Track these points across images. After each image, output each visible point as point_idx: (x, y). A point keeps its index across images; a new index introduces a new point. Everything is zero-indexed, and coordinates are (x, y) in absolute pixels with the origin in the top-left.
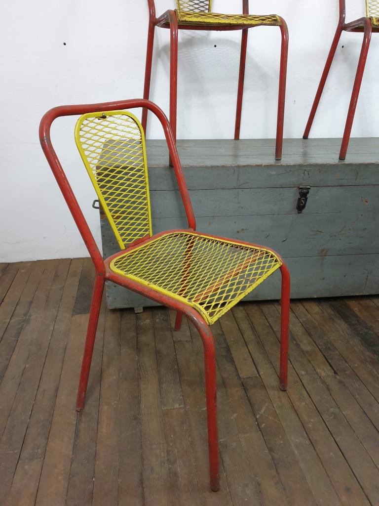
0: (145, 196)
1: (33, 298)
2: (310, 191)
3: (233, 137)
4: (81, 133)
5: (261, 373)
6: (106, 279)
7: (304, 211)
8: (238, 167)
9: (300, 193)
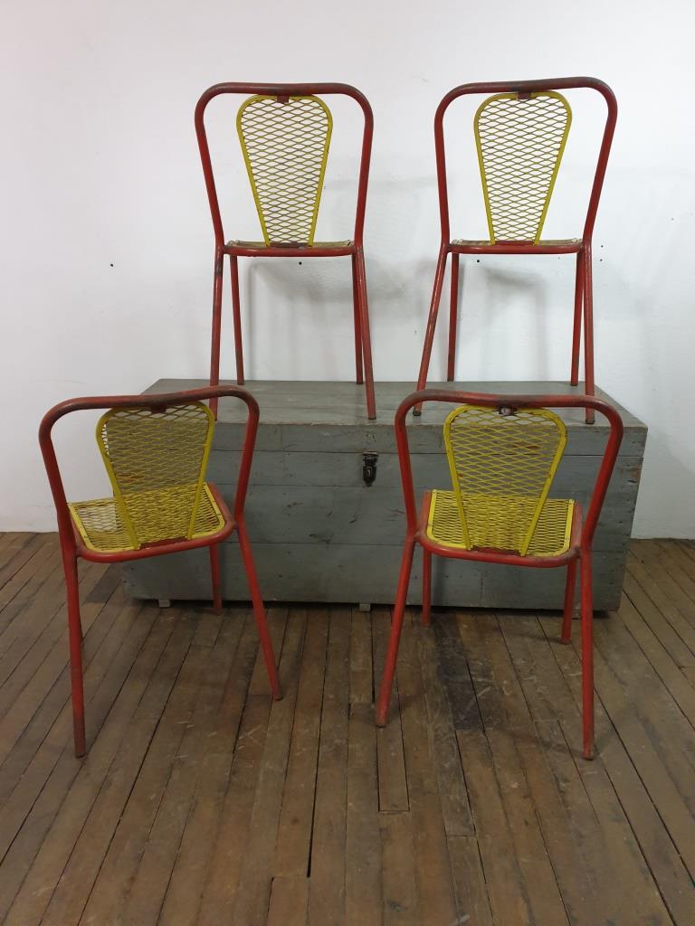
2: (379, 458)
8: (281, 425)
9: (365, 460)
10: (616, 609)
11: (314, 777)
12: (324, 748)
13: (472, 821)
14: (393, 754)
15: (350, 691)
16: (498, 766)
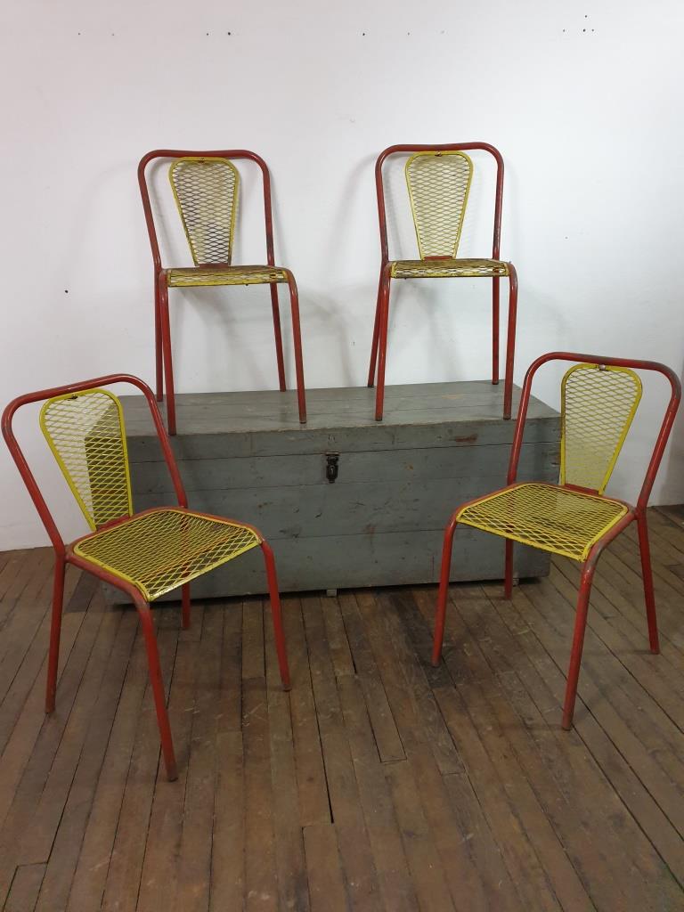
0: (123, 473)
1: (20, 595)
2: (340, 458)
3: (278, 389)
4: (47, 417)
5: (269, 674)
6: (67, 562)
7: (336, 480)
8: (250, 433)
9: (328, 460)
10: (547, 574)
11: (318, 742)
12: (321, 717)
13: (461, 760)
14: (383, 715)
15: (333, 667)
16: (473, 715)
